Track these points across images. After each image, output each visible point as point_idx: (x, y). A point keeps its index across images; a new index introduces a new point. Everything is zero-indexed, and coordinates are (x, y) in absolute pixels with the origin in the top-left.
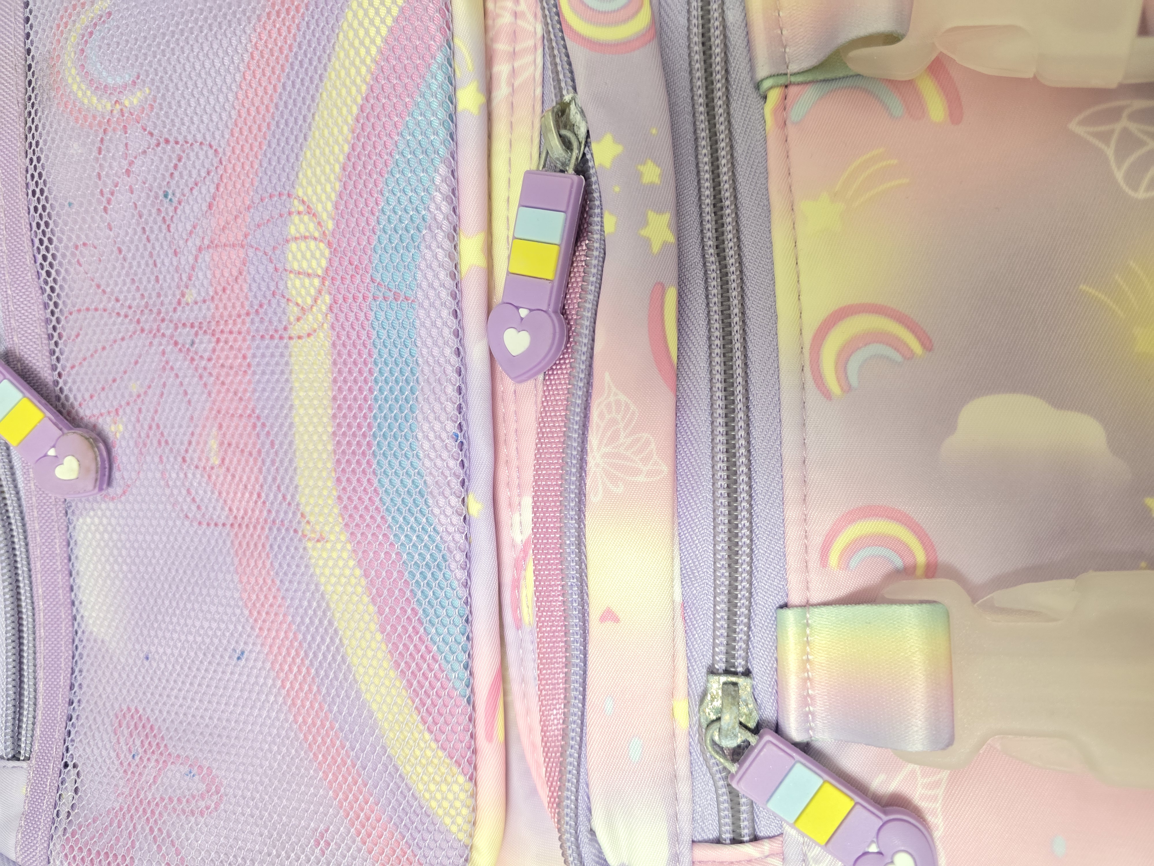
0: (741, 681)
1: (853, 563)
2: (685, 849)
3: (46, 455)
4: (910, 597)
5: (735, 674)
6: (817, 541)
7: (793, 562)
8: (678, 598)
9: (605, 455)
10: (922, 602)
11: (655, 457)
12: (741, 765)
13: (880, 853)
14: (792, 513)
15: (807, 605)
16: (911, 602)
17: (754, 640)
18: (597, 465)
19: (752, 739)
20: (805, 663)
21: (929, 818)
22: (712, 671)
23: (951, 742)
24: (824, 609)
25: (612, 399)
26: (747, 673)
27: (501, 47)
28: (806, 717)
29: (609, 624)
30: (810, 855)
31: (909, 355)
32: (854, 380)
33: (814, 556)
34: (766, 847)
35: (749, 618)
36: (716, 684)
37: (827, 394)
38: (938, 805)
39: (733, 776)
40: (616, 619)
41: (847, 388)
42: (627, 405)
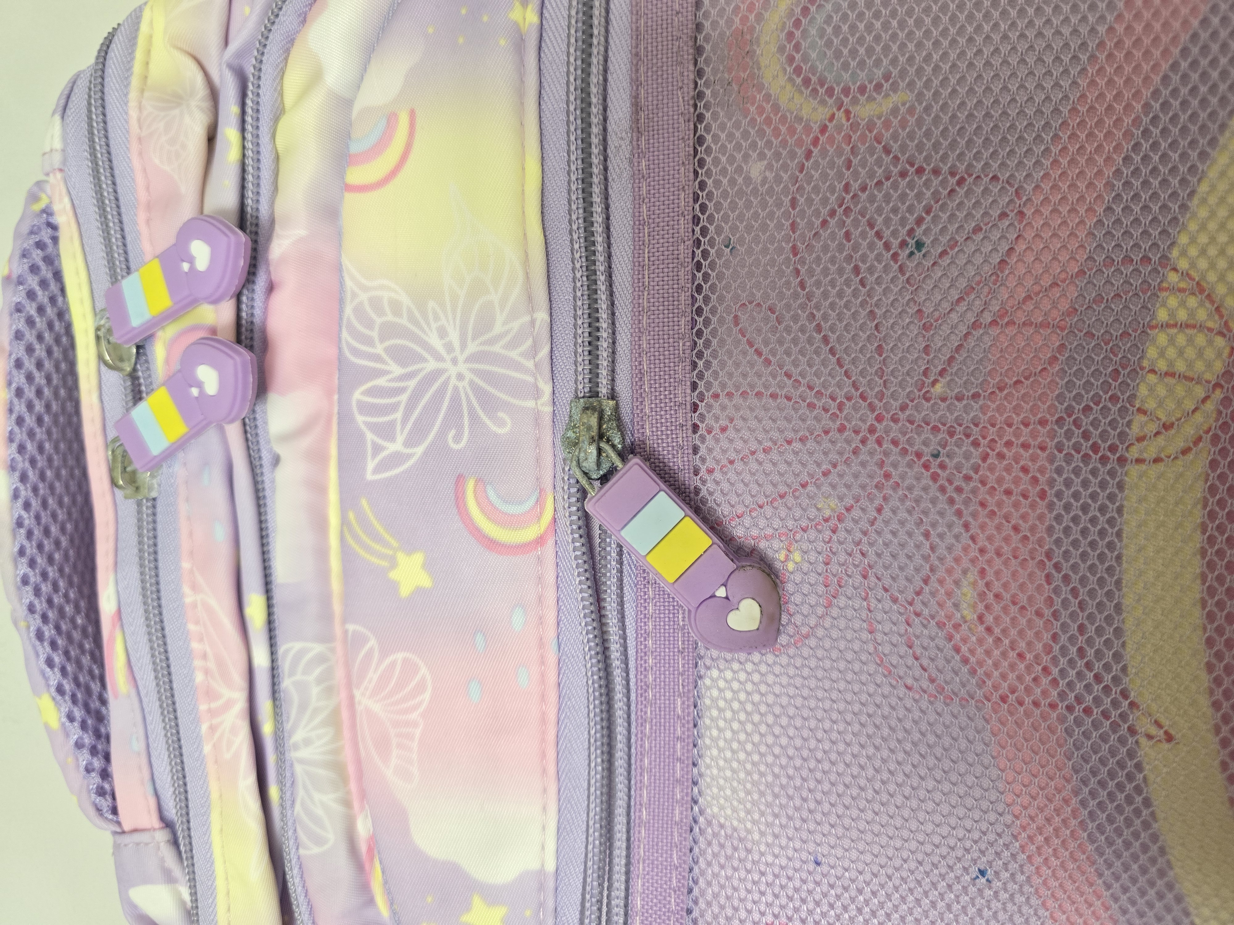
3: (713, 596)
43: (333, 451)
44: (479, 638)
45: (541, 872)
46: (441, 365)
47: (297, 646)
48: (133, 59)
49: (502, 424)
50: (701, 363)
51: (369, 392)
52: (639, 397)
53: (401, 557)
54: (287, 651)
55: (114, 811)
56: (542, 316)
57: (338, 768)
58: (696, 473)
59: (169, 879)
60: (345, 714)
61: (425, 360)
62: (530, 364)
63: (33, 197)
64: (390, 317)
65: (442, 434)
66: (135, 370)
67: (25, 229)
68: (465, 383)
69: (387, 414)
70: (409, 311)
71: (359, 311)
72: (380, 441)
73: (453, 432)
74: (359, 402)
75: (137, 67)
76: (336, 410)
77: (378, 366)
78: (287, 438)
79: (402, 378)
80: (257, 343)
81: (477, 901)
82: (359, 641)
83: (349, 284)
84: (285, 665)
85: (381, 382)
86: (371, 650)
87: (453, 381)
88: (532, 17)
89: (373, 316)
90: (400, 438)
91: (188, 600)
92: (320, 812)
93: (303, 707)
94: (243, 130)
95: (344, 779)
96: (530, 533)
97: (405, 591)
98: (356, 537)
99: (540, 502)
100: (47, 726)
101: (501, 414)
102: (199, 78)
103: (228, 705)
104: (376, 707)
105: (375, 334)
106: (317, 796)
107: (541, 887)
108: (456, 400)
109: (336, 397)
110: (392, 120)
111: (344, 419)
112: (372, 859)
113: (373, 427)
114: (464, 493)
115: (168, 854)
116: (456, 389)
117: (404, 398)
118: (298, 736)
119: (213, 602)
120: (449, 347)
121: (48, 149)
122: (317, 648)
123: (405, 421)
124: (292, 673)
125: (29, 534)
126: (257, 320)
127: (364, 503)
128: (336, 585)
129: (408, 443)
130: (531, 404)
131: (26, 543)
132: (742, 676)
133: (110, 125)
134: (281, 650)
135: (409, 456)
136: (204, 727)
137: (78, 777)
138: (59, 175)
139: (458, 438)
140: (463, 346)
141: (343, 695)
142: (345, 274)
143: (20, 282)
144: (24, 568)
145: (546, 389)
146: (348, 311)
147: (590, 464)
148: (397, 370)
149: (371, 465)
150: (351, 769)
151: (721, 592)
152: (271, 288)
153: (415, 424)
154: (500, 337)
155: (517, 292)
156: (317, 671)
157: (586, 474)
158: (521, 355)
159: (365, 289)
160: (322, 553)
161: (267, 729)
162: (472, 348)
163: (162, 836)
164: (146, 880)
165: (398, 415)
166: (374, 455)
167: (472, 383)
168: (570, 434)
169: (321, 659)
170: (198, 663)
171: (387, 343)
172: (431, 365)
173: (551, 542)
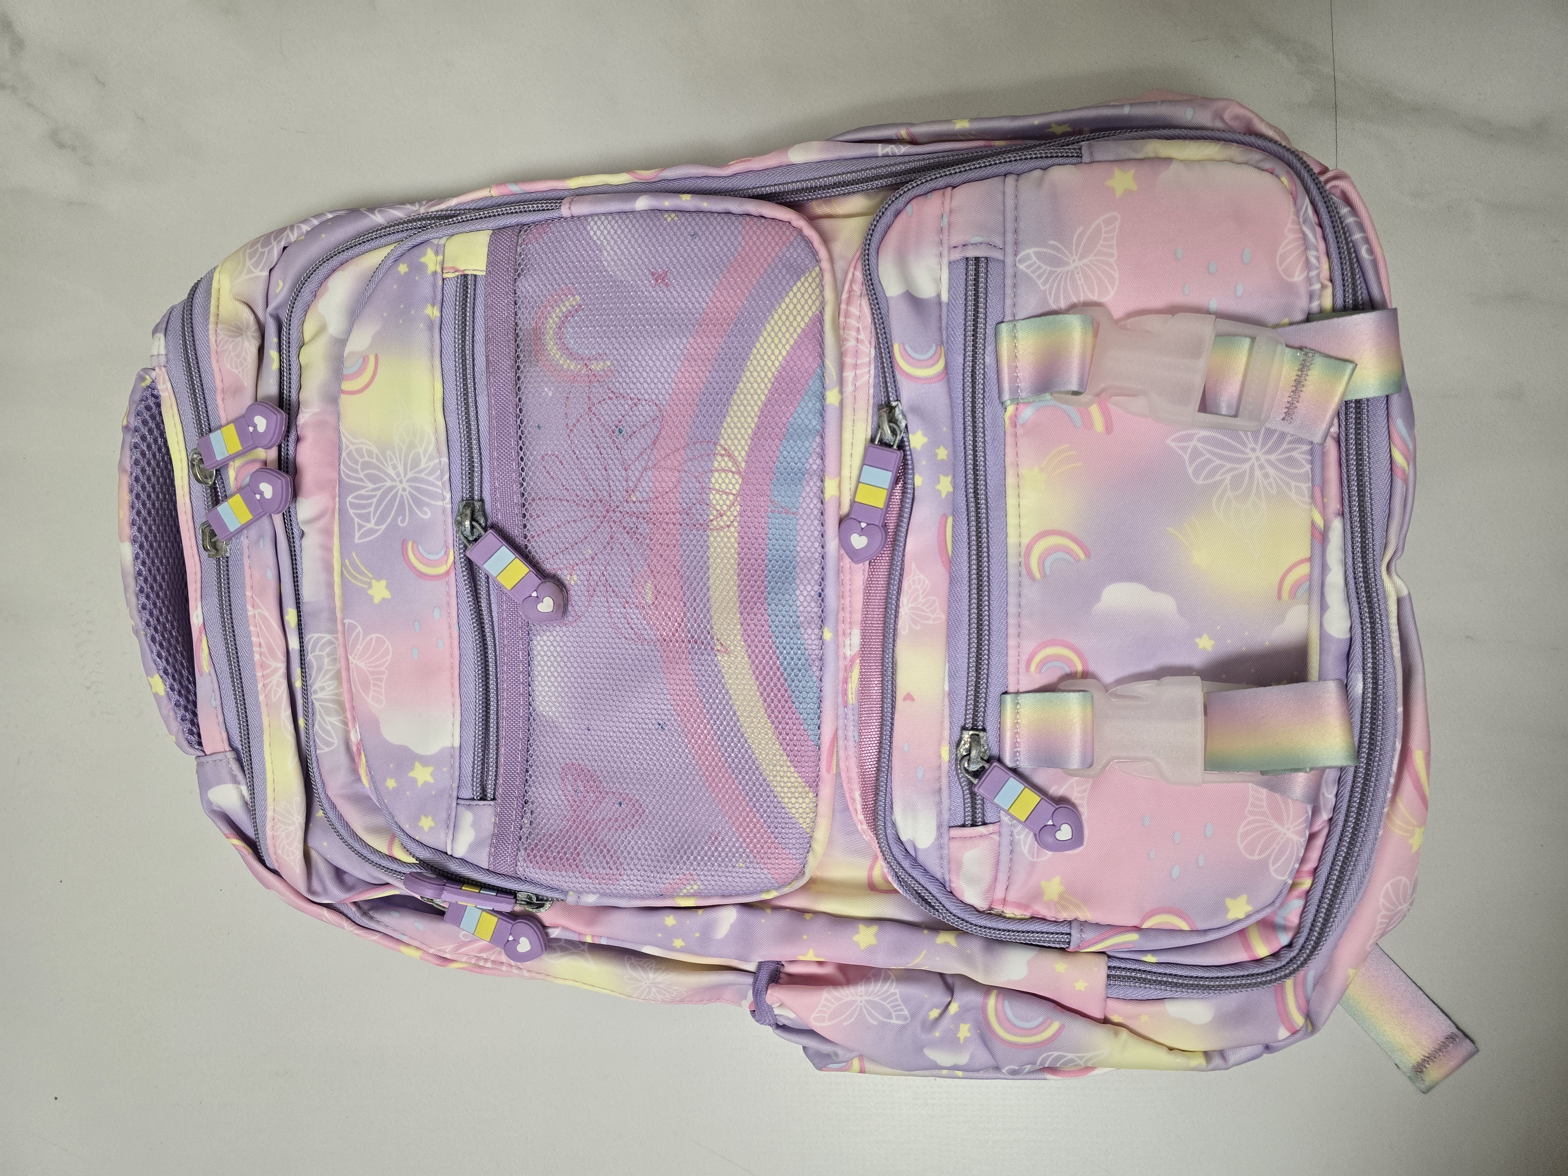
0: (981, 734)
1: (1043, 671)
2: (945, 829)
3: (530, 596)
4: (1073, 688)
5: (977, 730)
6: (1025, 657)
7: (1011, 669)
8: (947, 688)
9: (910, 609)
10: (1079, 691)
11: (938, 610)
12: (980, 779)
13: (1054, 825)
14: (1012, 642)
15: (1018, 693)
16: (1074, 691)
17: (988, 712)
18: (906, 614)
19: (987, 766)
20: (1016, 724)
21: (1080, 809)
22: (964, 728)
23: (1091, 766)
24: (1027, 695)
25: (916, 577)
26: (984, 730)
27: (849, 360)
28: (1015, 754)
29: (908, 702)
30: (1015, 831)
31: (1077, 559)
32: (1048, 571)
33: (1023, 665)
34: (991, 828)
35: (986, 700)
36: (967, 736)
37: (1033, 578)
38: (1085, 802)
39: (976, 785)
40: (913, 700)
41: (1044, 576)
42: (924, 581)
43: (336, 529)
44: (416, 623)
45: (453, 747)
46: (394, 484)
47: (316, 635)
48: (209, 303)
49: (425, 513)
50: (525, 484)
51: (356, 497)
52: (494, 500)
53: (374, 582)
54: (310, 639)
55: (200, 744)
56: (445, 460)
57: (341, 704)
58: (526, 538)
59: (236, 782)
60: (344, 674)
61: (386, 481)
62: (440, 483)
63: (141, 378)
64: (367, 459)
65: (395, 519)
66: (214, 483)
67: (137, 397)
68: (407, 493)
69: (366, 508)
70: (377, 456)
71: (349, 454)
72: (362, 523)
73: (400, 518)
74: (350, 502)
75: (213, 309)
76: (337, 507)
77: (361, 484)
78: (309, 522)
79: (374, 490)
80: (291, 469)
81: (417, 765)
82: (352, 628)
83: (344, 440)
84: (309, 647)
85: (362, 492)
86: (359, 632)
87: (400, 492)
88: (437, 313)
89: (358, 458)
90: (373, 521)
91: (250, 613)
92: (329, 728)
93: (320, 669)
94: (280, 351)
95: (343, 710)
96: (442, 569)
97: (377, 600)
98: (349, 572)
99: (447, 553)
100: (156, 695)
101: (425, 509)
102: (252, 318)
103: (276, 670)
104: (362, 665)
105: (359, 467)
106: (327, 719)
107: (452, 756)
108: (402, 503)
109: (337, 499)
110: (365, 359)
111: (342, 511)
112: (360, 754)
113: (358, 515)
114: (407, 549)
115: (235, 766)
116: (402, 496)
117: (375, 500)
118: (316, 687)
119: (266, 614)
120: (398, 475)
121: (156, 353)
122: (328, 637)
123: (375, 513)
124: (313, 651)
125: (146, 580)
126: (291, 457)
127: (354, 554)
128: (338, 603)
129: (377, 524)
130: (440, 503)
131: (143, 585)
132: (552, 638)
133: (197, 342)
134: (306, 639)
135: (378, 530)
136: (260, 686)
137: (176, 725)
138: (164, 369)
139: (403, 521)
140: (405, 474)
141: (343, 664)
142: (342, 435)
143: (136, 430)
144: (143, 599)
145: (448, 496)
146: (344, 454)
147: (468, 532)
148: (371, 486)
149: (357, 535)
150: (348, 705)
151: (534, 594)
152: (298, 440)
153: (380, 514)
154: (424, 470)
155: (432, 447)
156: (328, 650)
157: (466, 538)
158: (435, 478)
159: (353, 444)
160: (330, 585)
161: (298, 684)
162: (410, 475)
163: (231, 755)
164: (220, 782)
165: (372, 509)
166: (359, 530)
167: (410, 493)
168: (459, 518)
169: (330, 643)
170: (256, 649)
171: (365, 472)
172: (389, 483)
173: (453, 574)
